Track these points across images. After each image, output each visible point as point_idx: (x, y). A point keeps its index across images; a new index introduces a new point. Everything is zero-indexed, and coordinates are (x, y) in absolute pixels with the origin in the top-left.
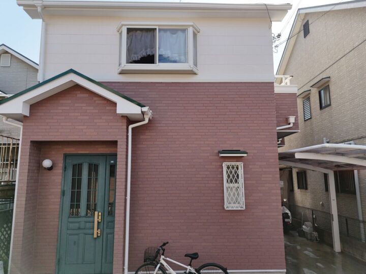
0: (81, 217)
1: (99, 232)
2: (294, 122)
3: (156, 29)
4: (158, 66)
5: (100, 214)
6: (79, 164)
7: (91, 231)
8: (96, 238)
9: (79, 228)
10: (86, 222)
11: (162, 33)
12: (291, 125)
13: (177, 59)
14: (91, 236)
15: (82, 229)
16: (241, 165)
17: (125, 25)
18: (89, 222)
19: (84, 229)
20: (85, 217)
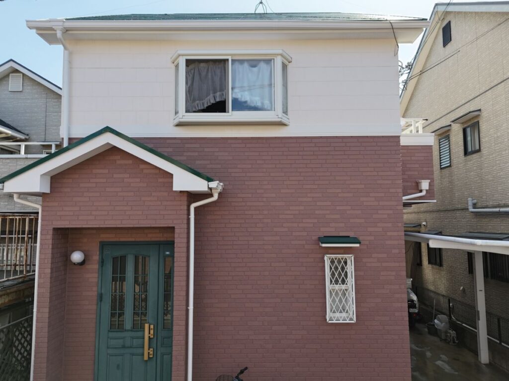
0: (126, 331)
1: (152, 353)
2: (428, 188)
3: (228, 60)
4: (231, 115)
5: (152, 327)
6: (121, 257)
7: (139, 351)
8: (146, 361)
9: (124, 347)
10: (133, 338)
11: (237, 65)
12: (424, 193)
13: (259, 104)
14: (140, 357)
15: (128, 347)
16: (350, 258)
17: (183, 55)
18: (137, 338)
19: (131, 347)
20: (131, 331)
